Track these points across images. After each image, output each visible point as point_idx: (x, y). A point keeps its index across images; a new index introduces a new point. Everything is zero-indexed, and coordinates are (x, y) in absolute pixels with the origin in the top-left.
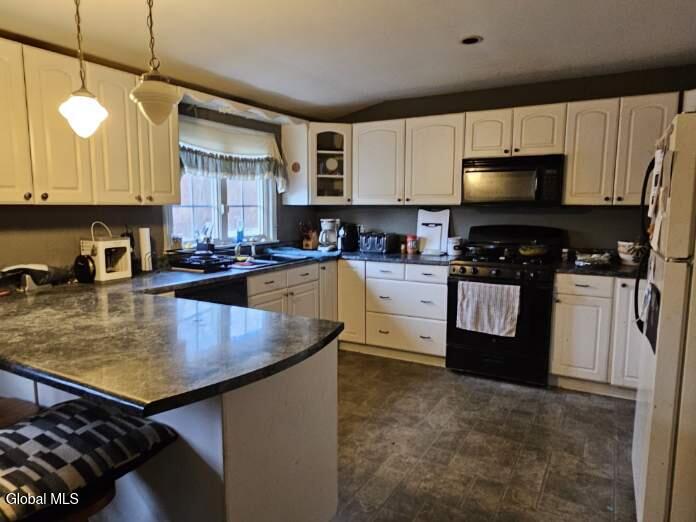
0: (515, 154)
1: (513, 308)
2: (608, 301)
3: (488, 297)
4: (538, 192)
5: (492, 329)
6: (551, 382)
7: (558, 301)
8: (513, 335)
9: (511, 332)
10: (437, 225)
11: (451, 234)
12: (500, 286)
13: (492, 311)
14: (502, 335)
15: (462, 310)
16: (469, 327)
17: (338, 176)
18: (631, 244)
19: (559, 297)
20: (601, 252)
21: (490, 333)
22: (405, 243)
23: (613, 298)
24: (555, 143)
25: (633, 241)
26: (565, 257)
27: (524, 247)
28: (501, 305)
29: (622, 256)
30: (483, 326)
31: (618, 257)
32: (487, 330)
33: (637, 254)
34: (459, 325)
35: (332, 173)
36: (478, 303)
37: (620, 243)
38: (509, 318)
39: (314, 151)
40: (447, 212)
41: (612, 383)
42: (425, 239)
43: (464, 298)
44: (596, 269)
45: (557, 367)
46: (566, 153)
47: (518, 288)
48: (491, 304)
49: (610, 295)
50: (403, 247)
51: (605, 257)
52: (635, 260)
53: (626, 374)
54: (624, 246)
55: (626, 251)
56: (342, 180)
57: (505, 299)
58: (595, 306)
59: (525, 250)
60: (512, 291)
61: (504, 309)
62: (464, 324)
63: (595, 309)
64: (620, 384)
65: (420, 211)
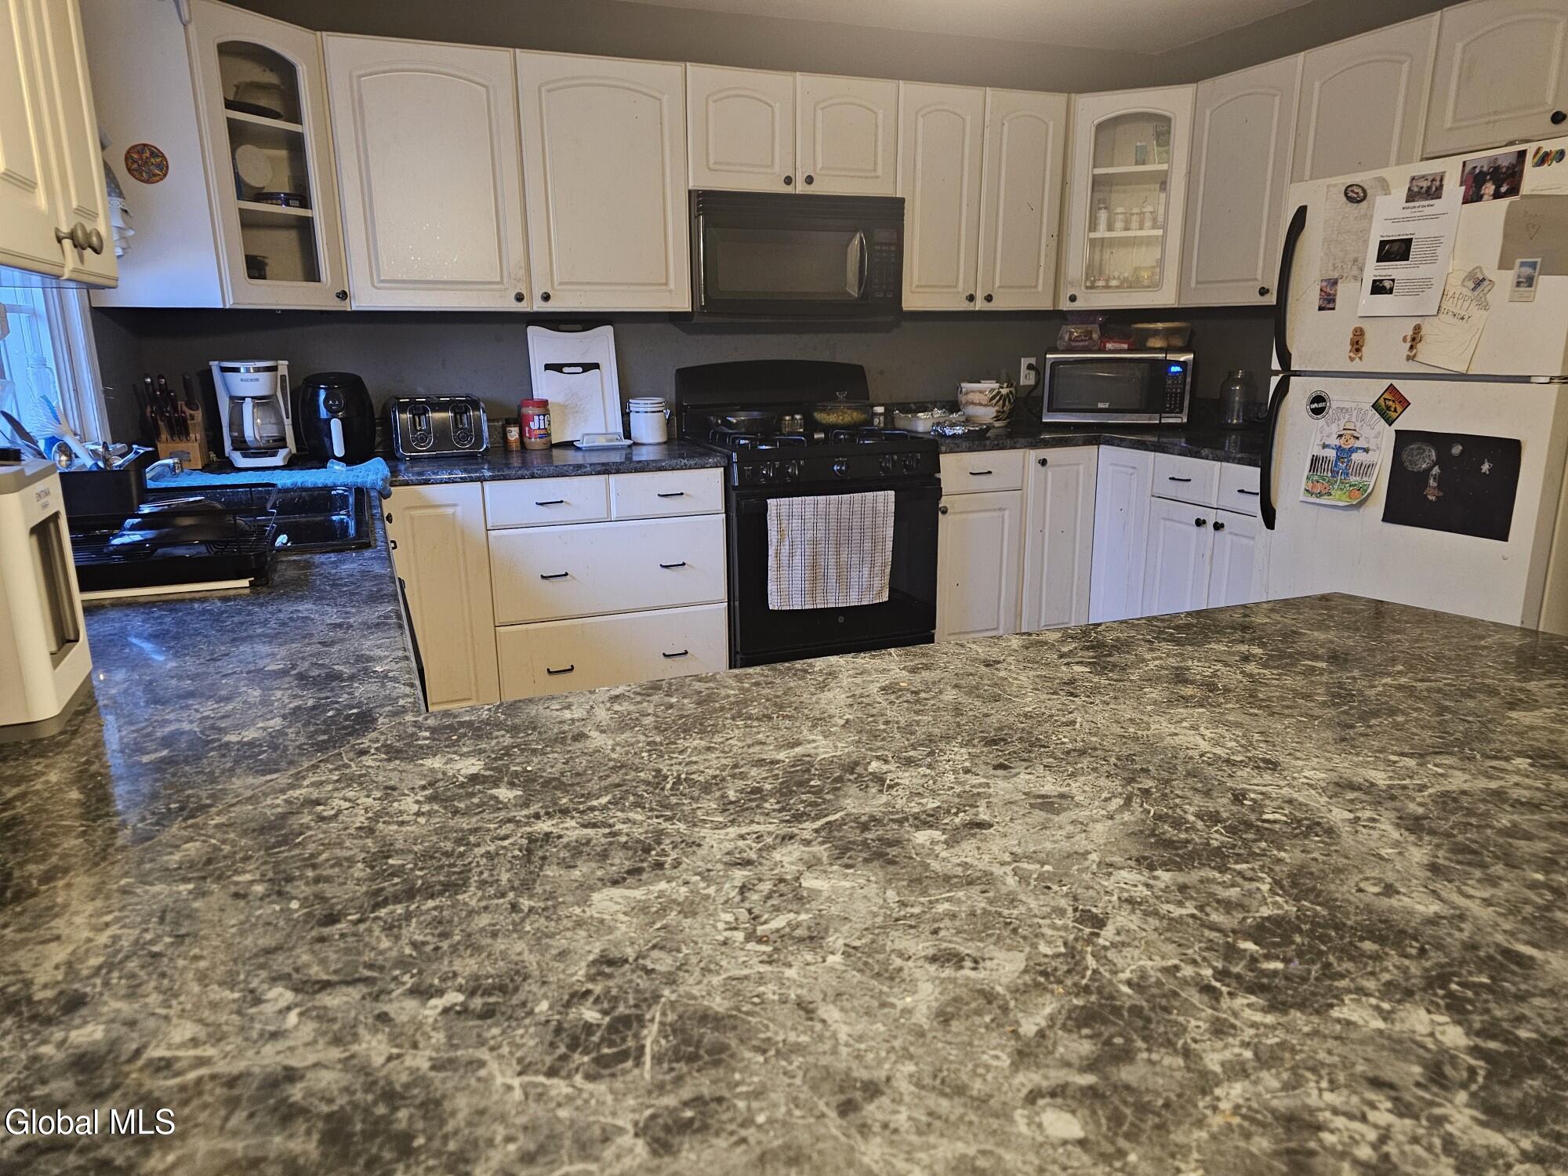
0: (805, 189)
2: (1019, 495)
3: (834, 523)
7: (944, 511)
8: (885, 597)
9: (880, 592)
10: (585, 367)
12: (857, 497)
13: (844, 555)
15: (779, 567)
16: (798, 603)
18: (994, 386)
19: (947, 502)
23: (1024, 489)
26: (880, 423)
30: (826, 593)
33: (1003, 406)
34: (774, 602)
36: (816, 543)
37: (966, 386)
38: (878, 563)
40: (608, 330)
43: (782, 538)
46: (902, 196)
47: (892, 495)
48: (841, 540)
49: (1018, 484)
50: (513, 432)
52: (998, 416)
54: (981, 391)
55: (986, 400)
58: (1000, 509)
59: (824, 415)
60: (881, 502)
62: (783, 595)
63: (1000, 514)
65: (532, 330)
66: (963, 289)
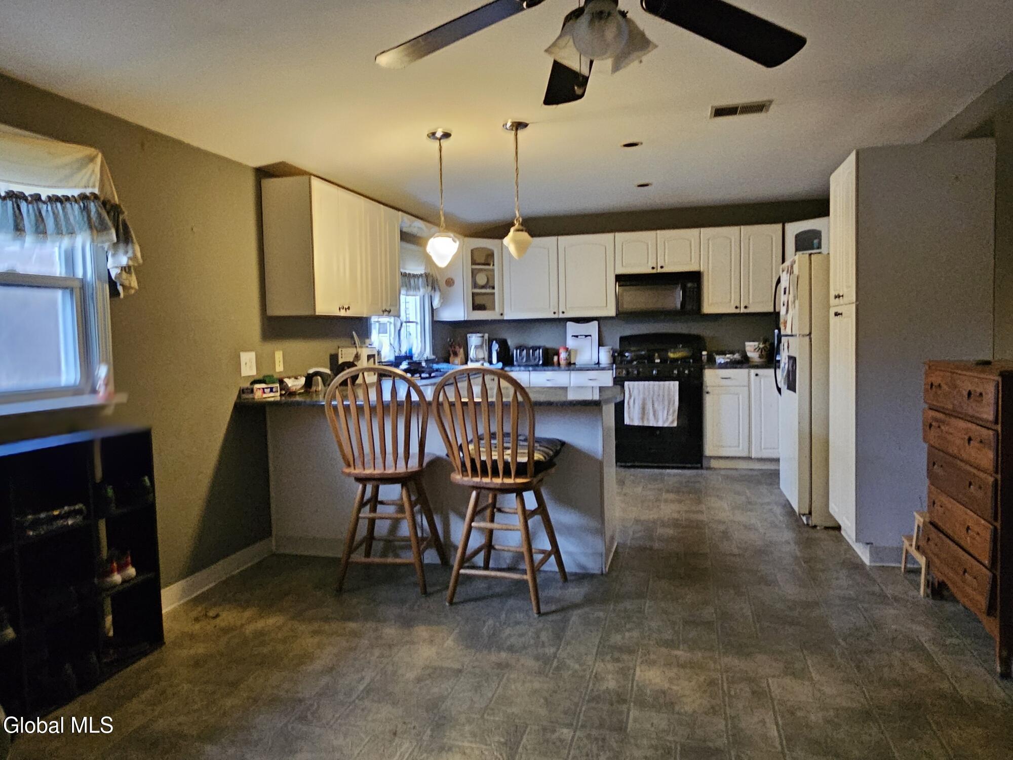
0: (659, 270)
1: (674, 400)
2: (746, 388)
3: (652, 393)
4: (683, 304)
5: (657, 421)
6: (705, 463)
7: (708, 393)
8: (675, 424)
9: (673, 422)
10: (586, 336)
11: (601, 344)
12: (662, 383)
13: (656, 405)
14: (666, 425)
15: (629, 408)
16: (636, 423)
17: (489, 291)
18: (756, 343)
19: (709, 389)
20: (733, 353)
21: (655, 425)
22: (558, 354)
23: (749, 386)
24: (693, 261)
25: (757, 341)
26: (705, 358)
27: (672, 350)
28: (663, 400)
29: (749, 354)
30: (648, 419)
31: (747, 355)
32: (652, 423)
33: (761, 352)
34: (627, 421)
35: (483, 287)
36: (644, 400)
37: (747, 344)
38: (671, 411)
39: (469, 267)
40: (596, 323)
41: (753, 457)
42: (576, 351)
43: (630, 396)
44: (733, 364)
45: (709, 449)
46: (702, 270)
47: (677, 383)
48: (655, 399)
49: (746, 383)
50: (556, 358)
51: (737, 356)
52: (760, 357)
53: (763, 447)
54: (751, 346)
55: (753, 350)
56: (493, 294)
57: (666, 393)
58: (737, 394)
59: (674, 353)
60: (672, 386)
61: (666, 403)
62: (631, 419)
63: (737, 396)
64: (759, 456)
65: (569, 324)
66: (733, 304)
